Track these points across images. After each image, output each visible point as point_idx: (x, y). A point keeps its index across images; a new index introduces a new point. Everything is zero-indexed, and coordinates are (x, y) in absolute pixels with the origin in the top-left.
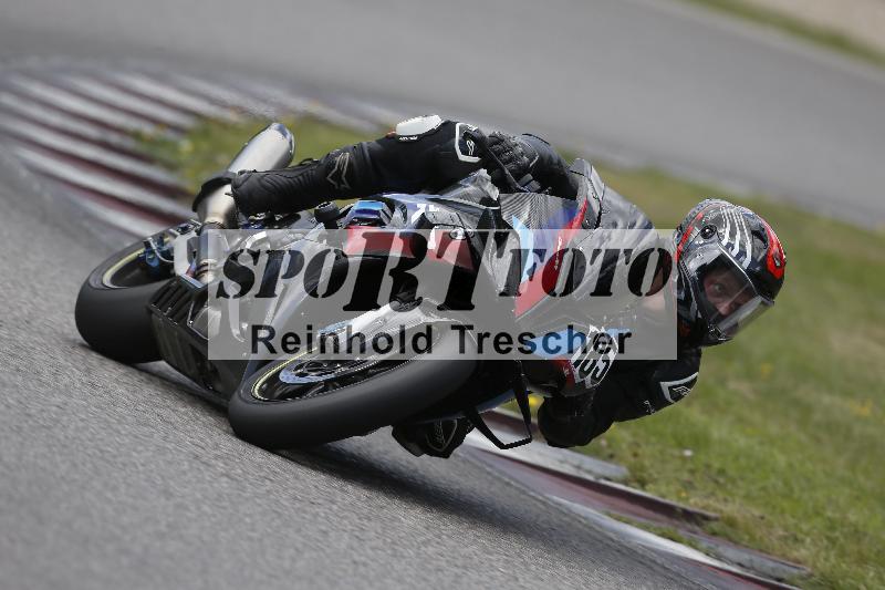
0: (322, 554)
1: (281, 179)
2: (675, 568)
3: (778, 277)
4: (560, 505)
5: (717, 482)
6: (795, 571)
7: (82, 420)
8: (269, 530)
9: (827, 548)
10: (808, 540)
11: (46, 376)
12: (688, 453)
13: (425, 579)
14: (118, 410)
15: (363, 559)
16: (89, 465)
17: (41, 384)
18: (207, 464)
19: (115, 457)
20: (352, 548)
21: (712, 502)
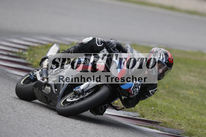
2: (154, 135)
3: (172, 63)
5: (160, 114)
6: (182, 132)
7: (14, 120)
9: (188, 126)
10: (184, 124)
11: (4, 111)
12: (153, 108)
14: (22, 116)
16: (17, 130)
17: (3, 113)
18: (43, 126)
19: (23, 127)
21: (160, 119)
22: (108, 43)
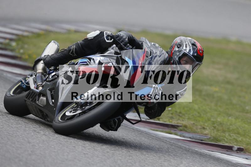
0: (75, 153)
1: (56, 56)
2: (172, 142)
3: (202, 56)
4: (137, 129)
5: (179, 116)
6: (206, 137)
8: (59, 149)
9: (213, 130)
10: (208, 128)
12: (170, 109)
13: (104, 156)
15: (86, 152)
16: (6, 138)
18: (38, 132)
19: (12, 134)
20: (83, 150)
21: (179, 121)
22: (117, 37)
